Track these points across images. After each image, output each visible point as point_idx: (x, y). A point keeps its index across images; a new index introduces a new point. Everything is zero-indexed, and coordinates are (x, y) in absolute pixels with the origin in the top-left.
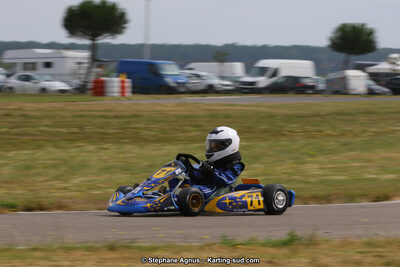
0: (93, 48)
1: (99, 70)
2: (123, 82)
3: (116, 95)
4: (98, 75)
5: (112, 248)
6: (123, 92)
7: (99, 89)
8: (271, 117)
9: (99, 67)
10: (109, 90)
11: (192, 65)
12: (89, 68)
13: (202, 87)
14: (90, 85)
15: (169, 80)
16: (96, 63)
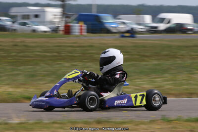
1: (67, 19)
2: (81, 26)
3: (77, 34)
4: (67, 22)
5: (99, 122)
6: (81, 32)
8: (170, 47)
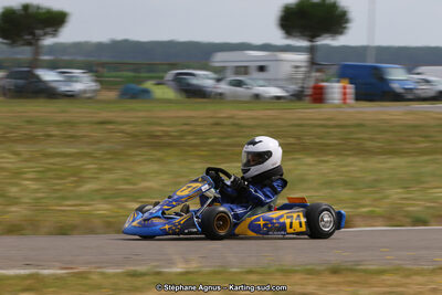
0: (312, 50)
1: (318, 74)
2: (345, 88)
3: (336, 102)
4: (317, 80)
5: (335, 271)
6: (345, 99)
7: (319, 96)
9: (318, 71)
10: (330, 96)
11: (421, 69)
12: (306, 72)
13: (432, 94)
14: (309, 92)
15: (395, 86)
16: (315, 67)
